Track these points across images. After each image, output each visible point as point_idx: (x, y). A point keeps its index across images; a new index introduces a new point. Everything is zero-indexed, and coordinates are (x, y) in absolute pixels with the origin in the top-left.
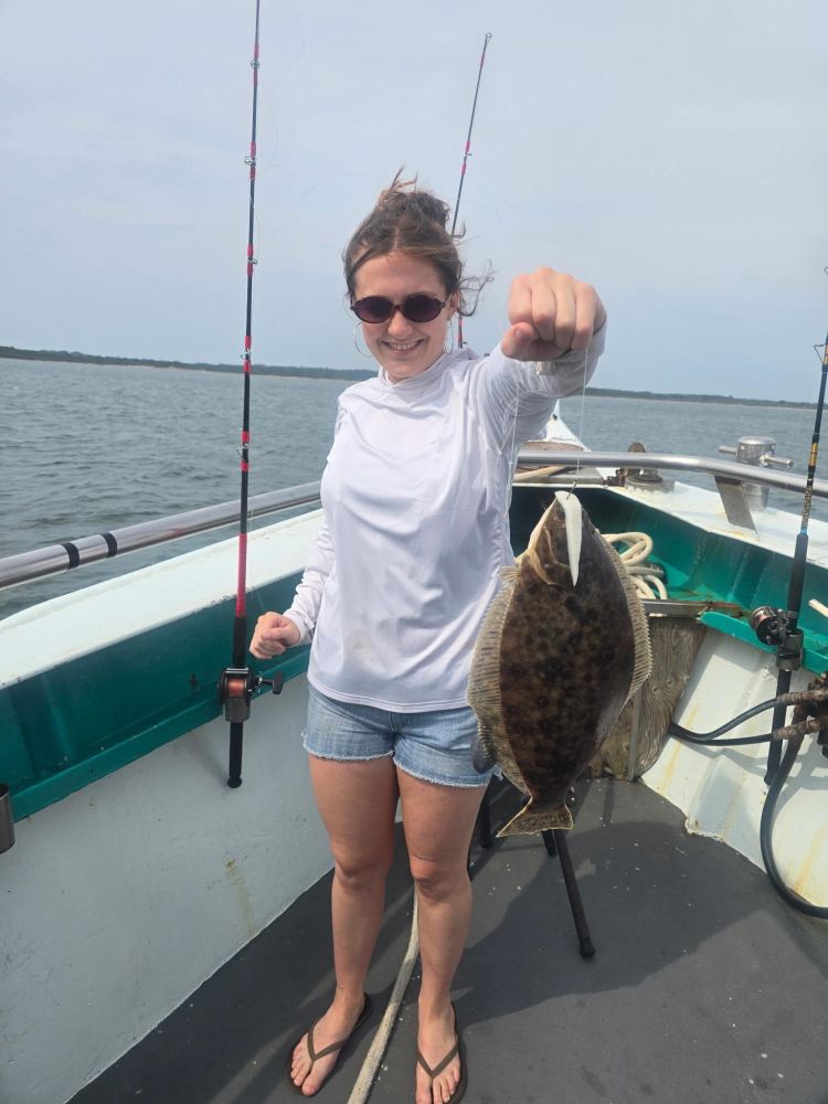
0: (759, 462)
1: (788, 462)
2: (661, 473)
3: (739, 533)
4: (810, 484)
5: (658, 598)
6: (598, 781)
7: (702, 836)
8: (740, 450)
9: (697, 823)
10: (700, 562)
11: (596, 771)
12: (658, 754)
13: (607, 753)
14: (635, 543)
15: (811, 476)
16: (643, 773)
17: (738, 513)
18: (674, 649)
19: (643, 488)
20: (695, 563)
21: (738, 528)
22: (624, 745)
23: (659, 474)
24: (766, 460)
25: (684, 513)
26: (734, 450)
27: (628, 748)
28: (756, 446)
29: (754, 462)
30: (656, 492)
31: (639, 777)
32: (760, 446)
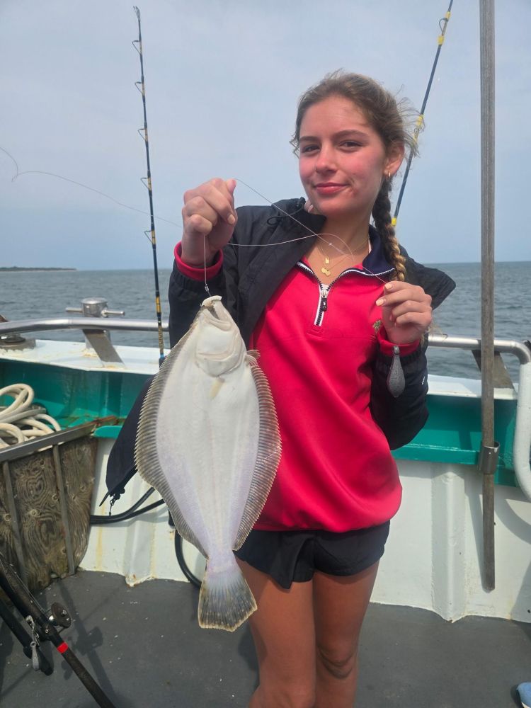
0: (102, 315)
1: (122, 312)
2: (23, 335)
3: (111, 367)
4: (160, 324)
5: (54, 430)
6: (49, 589)
7: (141, 583)
8: (85, 308)
9: (134, 576)
10: (72, 393)
11: (45, 582)
12: (87, 543)
13: (50, 563)
14: (18, 394)
15: (159, 319)
16: (79, 563)
17: (107, 353)
18: (80, 463)
19: (14, 349)
20: (68, 396)
21: (109, 363)
22: (62, 550)
23: (23, 337)
24: (106, 313)
25: (59, 361)
26: (80, 309)
27: (65, 551)
28: (97, 304)
29: (98, 315)
30: (25, 350)
31: (78, 567)
32: (99, 304)
